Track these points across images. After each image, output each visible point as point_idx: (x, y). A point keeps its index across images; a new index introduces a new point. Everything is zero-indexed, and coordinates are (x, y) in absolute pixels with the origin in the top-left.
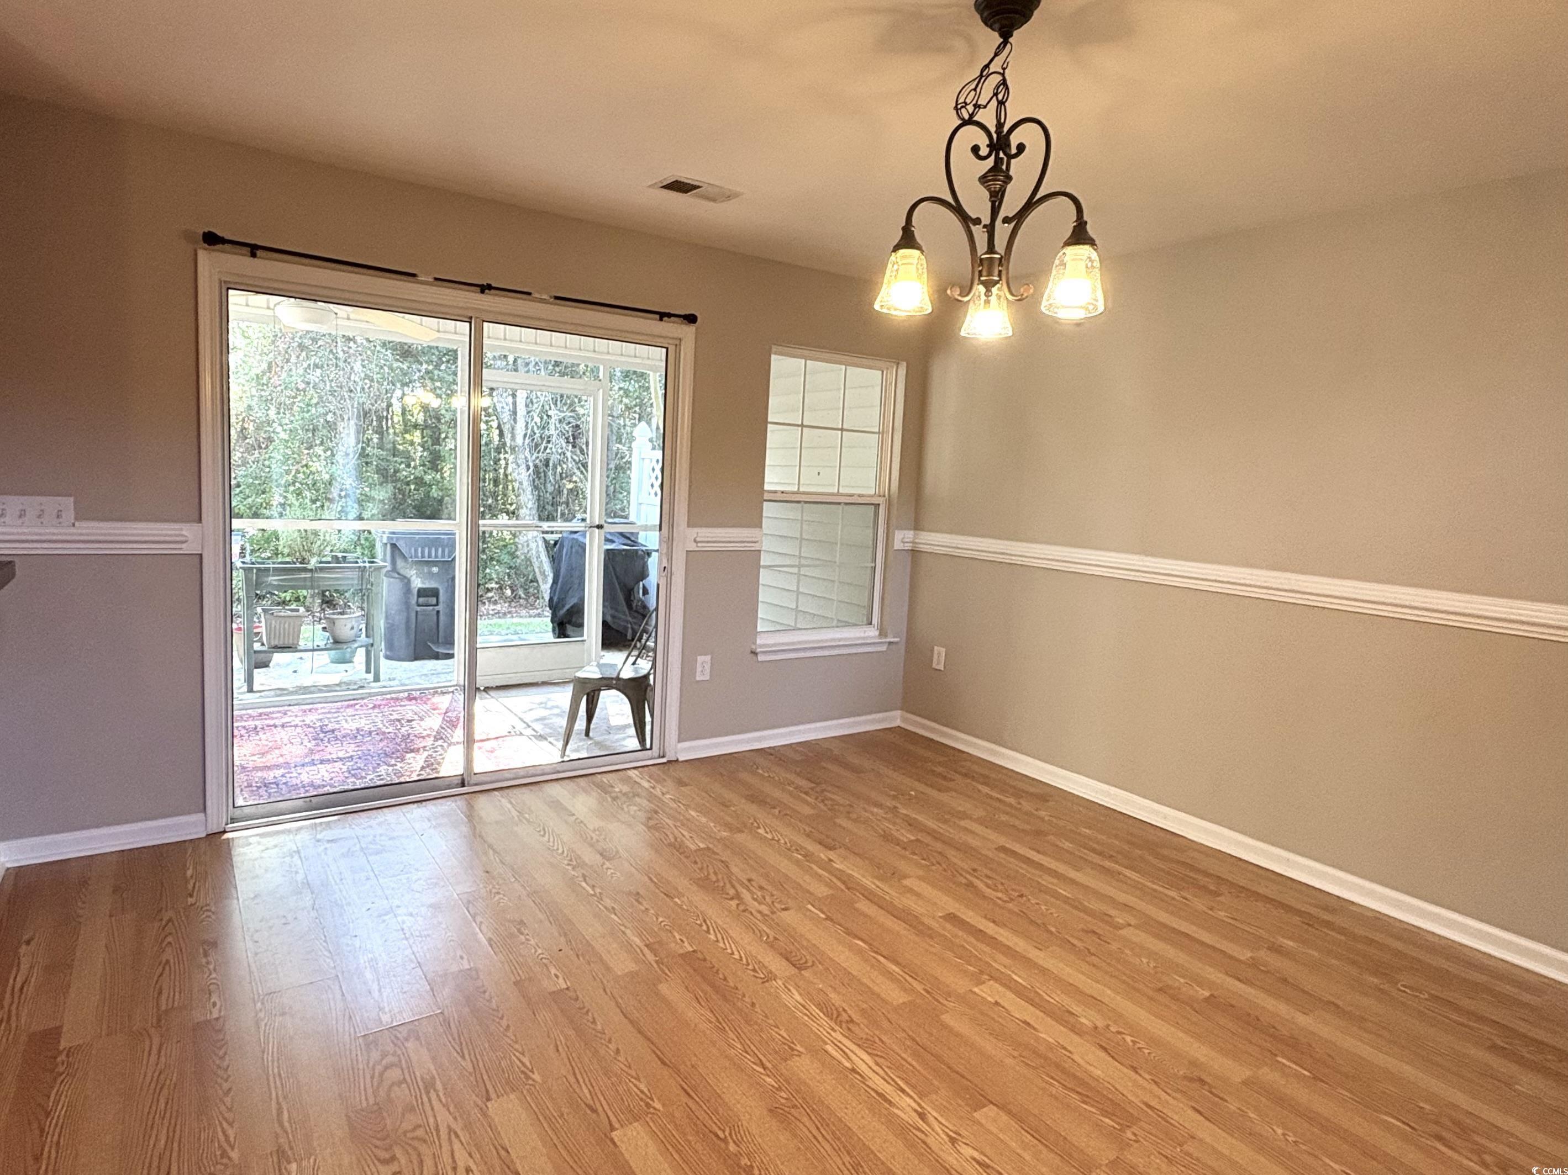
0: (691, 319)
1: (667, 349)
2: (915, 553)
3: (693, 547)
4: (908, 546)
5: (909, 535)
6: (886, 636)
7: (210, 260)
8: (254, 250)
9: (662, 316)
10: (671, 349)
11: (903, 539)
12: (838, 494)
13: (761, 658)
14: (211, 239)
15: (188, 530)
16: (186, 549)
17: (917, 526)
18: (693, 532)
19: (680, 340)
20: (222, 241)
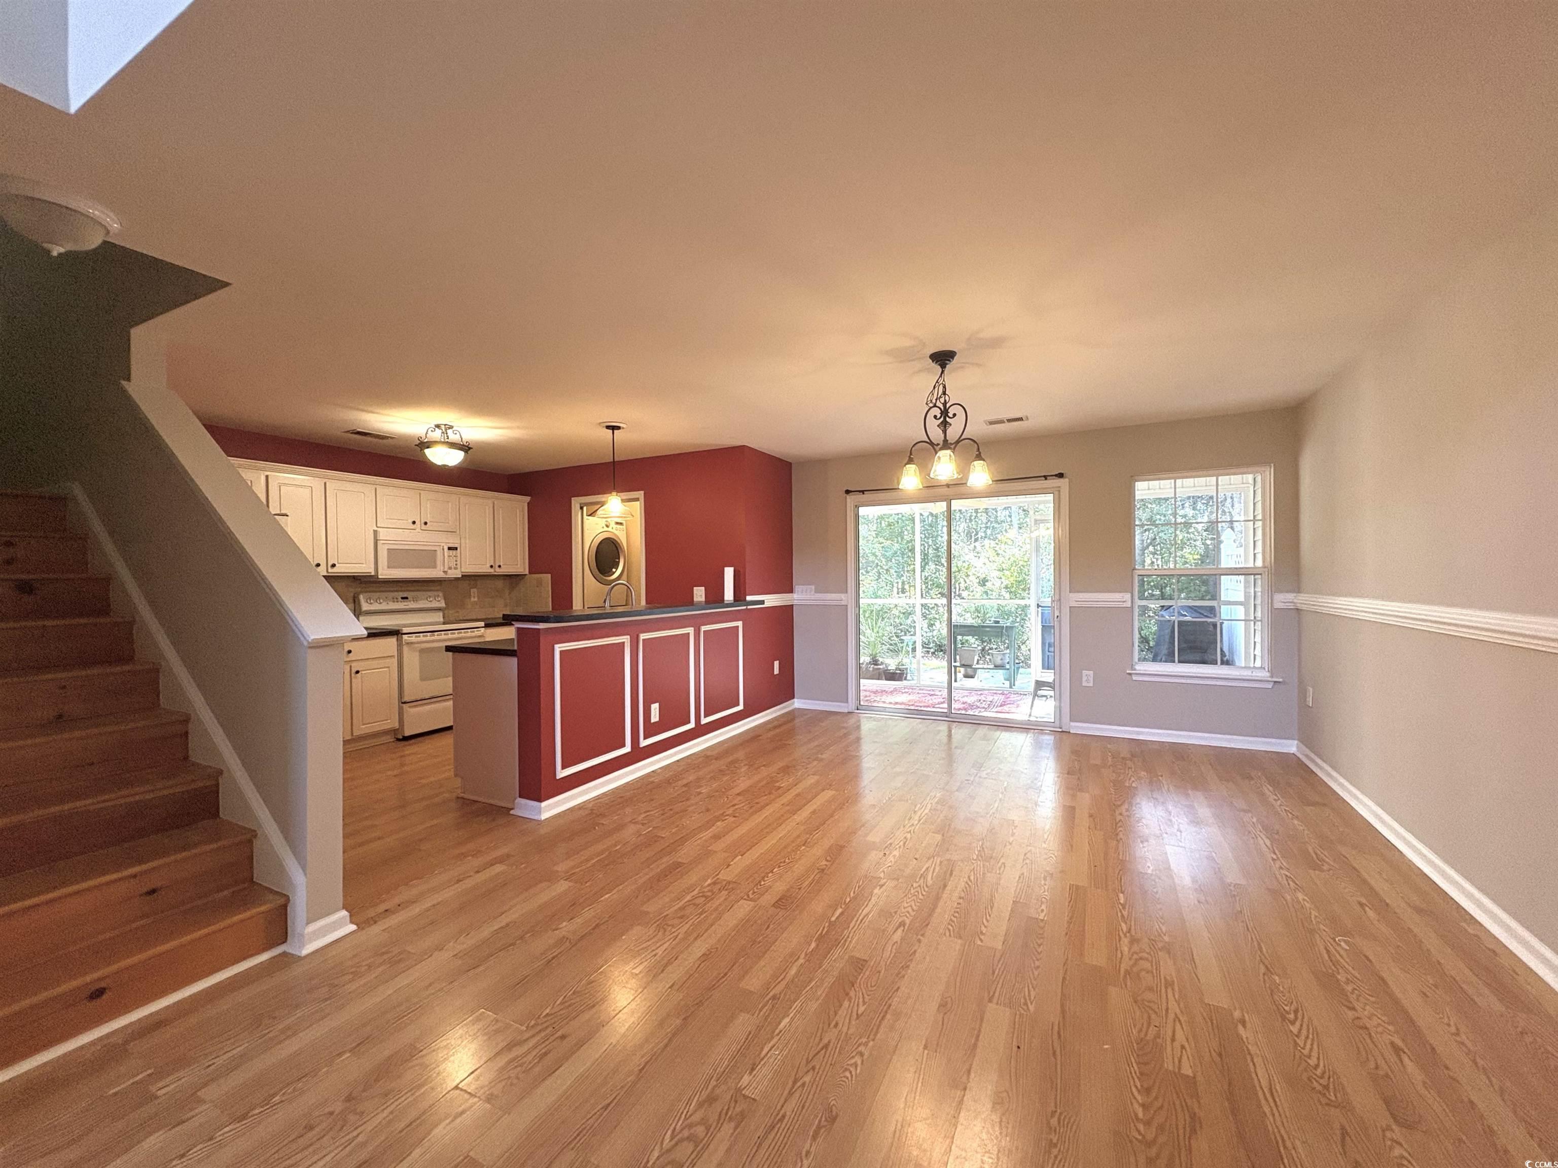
0: (1061, 475)
1: (1054, 494)
2: (1296, 611)
3: (1074, 605)
4: (1289, 605)
5: (1290, 596)
7: (851, 500)
8: (863, 492)
9: (1046, 477)
10: (1056, 493)
11: (1283, 600)
13: (1134, 678)
14: (848, 492)
15: (843, 596)
16: (843, 603)
17: (1298, 590)
18: (1075, 596)
19: (1059, 487)
20: (852, 491)
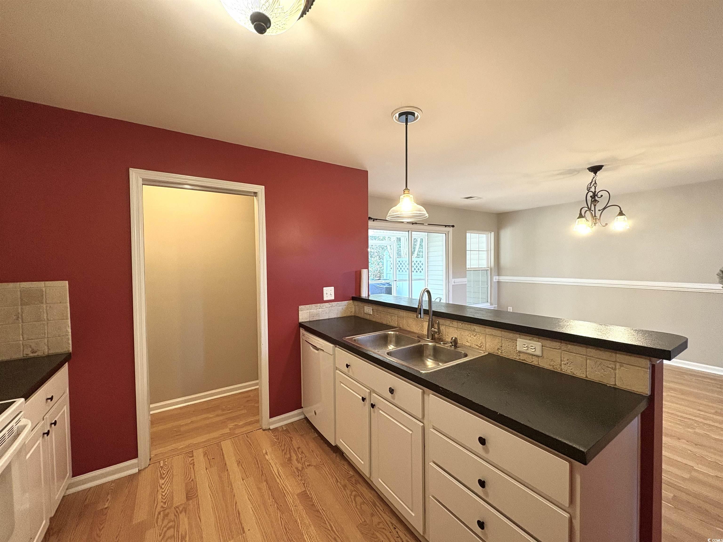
0: (453, 226)
1: (446, 234)
2: (499, 282)
3: (453, 284)
4: (497, 280)
5: (497, 277)
6: (493, 305)
9: (446, 226)
10: (447, 234)
11: (496, 279)
12: (479, 268)
17: (499, 275)
18: (453, 280)
19: (449, 232)
